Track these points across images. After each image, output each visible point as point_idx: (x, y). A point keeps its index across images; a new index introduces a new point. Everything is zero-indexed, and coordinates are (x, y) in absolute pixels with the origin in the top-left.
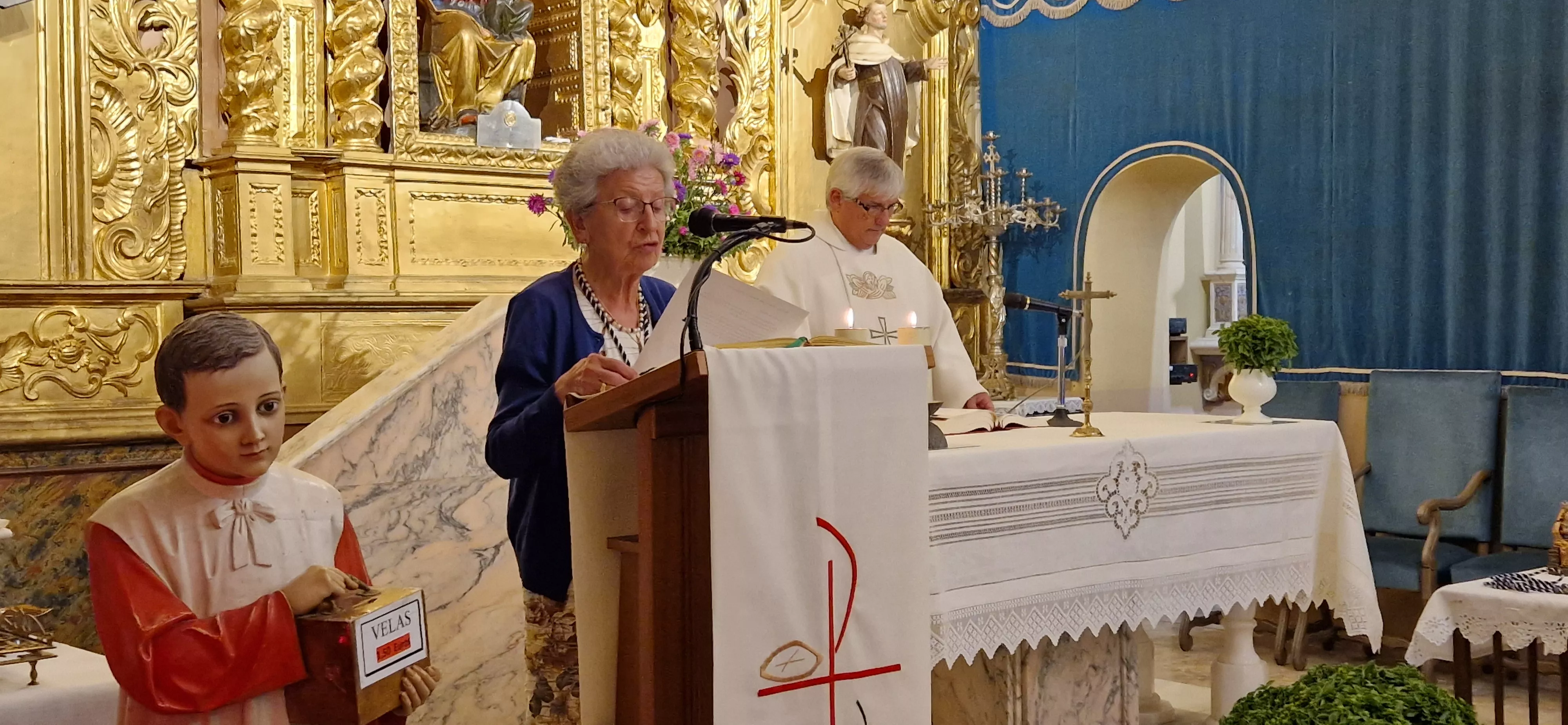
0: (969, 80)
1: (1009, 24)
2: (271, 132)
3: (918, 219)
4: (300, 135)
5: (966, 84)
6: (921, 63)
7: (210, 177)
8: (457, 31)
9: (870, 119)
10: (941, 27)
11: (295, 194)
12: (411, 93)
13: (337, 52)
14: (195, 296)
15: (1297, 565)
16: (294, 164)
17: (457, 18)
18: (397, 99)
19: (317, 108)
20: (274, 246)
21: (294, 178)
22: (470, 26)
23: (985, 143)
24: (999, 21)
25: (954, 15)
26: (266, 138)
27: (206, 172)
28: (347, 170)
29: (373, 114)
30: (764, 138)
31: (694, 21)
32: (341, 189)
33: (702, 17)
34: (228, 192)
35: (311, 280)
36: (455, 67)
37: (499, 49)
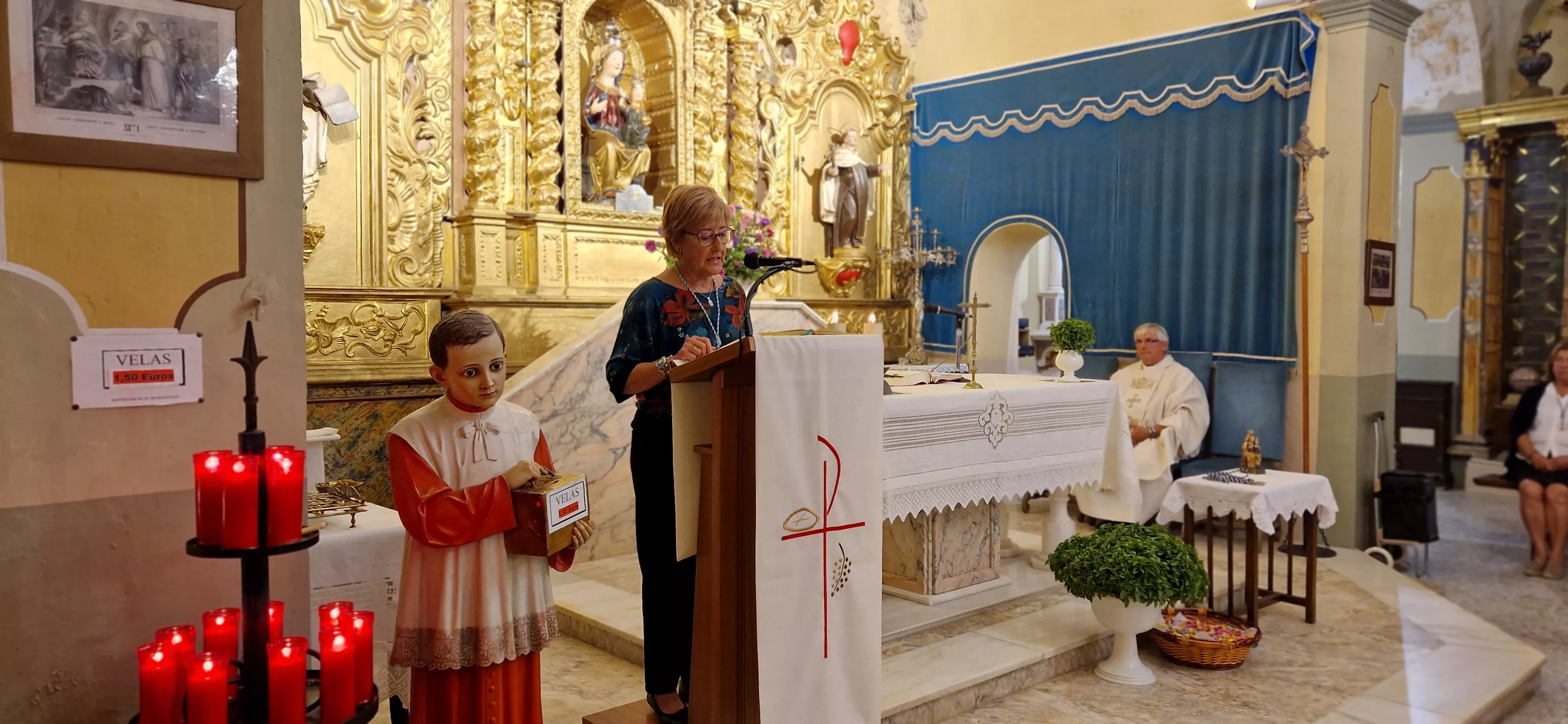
0: (905, 177)
1: (928, 145)
2: (494, 201)
3: (873, 259)
4: (511, 203)
5: (903, 179)
6: (877, 166)
7: (458, 227)
8: (604, 143)
9: (846, 198)
10: (889, 146)
11: (508, 238)
12: (577, 179)
13: (534, 154)
14: (447, 297)
16: (507, 220)
17: (604, 135)
18: (568, 182)
19: (522, 187)
20: (494, 268)
21: (507, 228)
22: (613, 140)
23: (913, 214)
24: (922, 143)
25: (896, 139)
26: (491, 205)
27: (455, 224)
28: (538, 224)
29: (554, 191)
30: (783, 209)
31: (744, 140)
32: (535, 235)
33: (749, 138)
34: (468, 236)
35: (517, 288)
36: (603, 164)
37: (629, 154)
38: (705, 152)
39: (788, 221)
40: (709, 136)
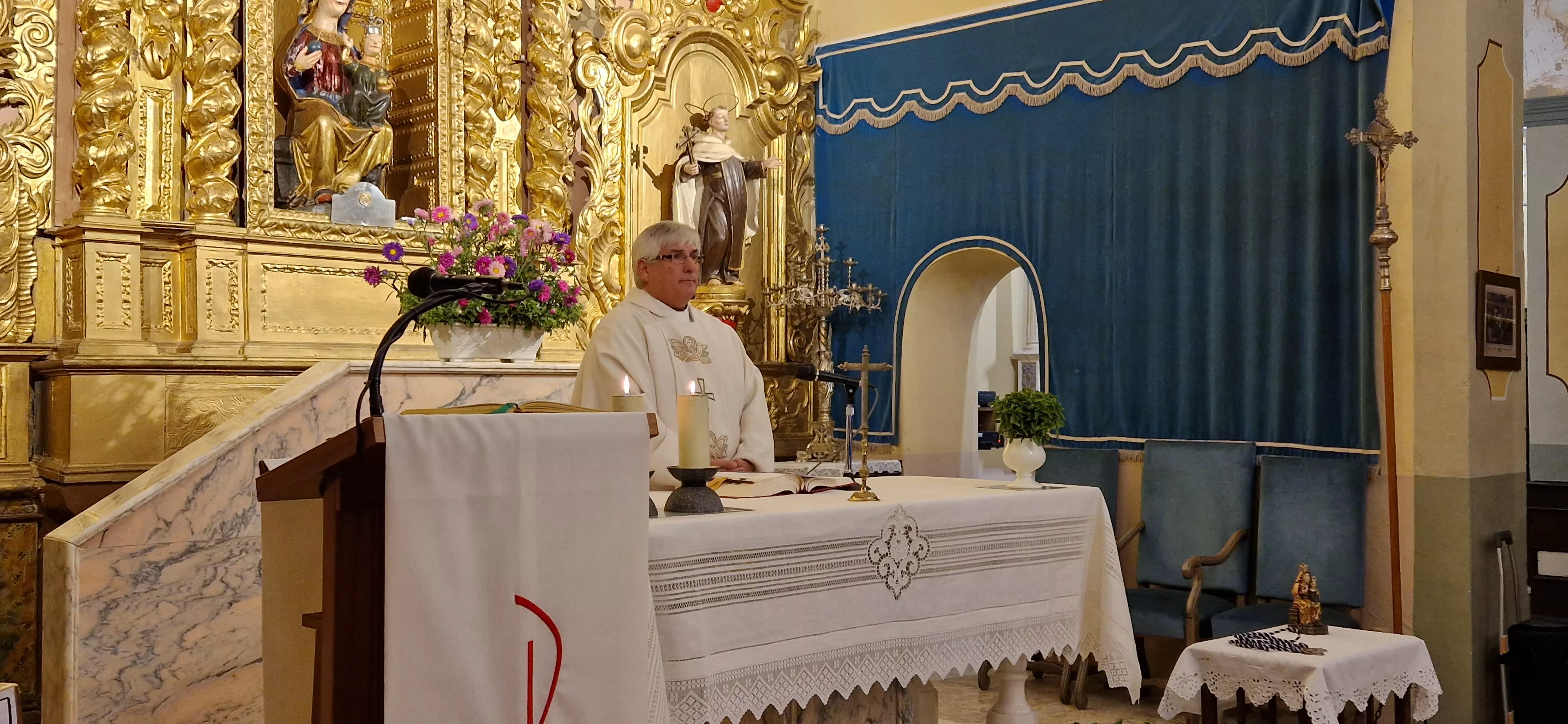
0: (806, 180)
1: (840, 132)
2: (123, 204)
3: (758, 301)
4: (154, 208)
5: (803, 183)
6: (759, 162)
7: (62, 246)
8: (316, 117)
9: (712, 210)
10: (780, 132)
11: (145, 263)
12: (265, 172)
13: (194, 133)
14: (42, 358)
15: (1063, 622)
16: (143, 235)
17: (317, 105)
18: (251, 178)
19: (174, 184)
20: (121, 312)
21: (144, 248)
22: (329, 113)
23: (819, 233)
24: (832, 129)
25: (791, 122)
26: (117, 210)
27: (58, 241)
28: (198, 242)
29: (227, 190)
30: (615, 224)
31: (548, 118)
32: (193, 260)
33: (555, 114)
34: (77, 260)
35: (157, 344)
36: (314, 150)
37: (357, 135)
38: (483, 135)
39: (622, 243)
40: (491, 110)
